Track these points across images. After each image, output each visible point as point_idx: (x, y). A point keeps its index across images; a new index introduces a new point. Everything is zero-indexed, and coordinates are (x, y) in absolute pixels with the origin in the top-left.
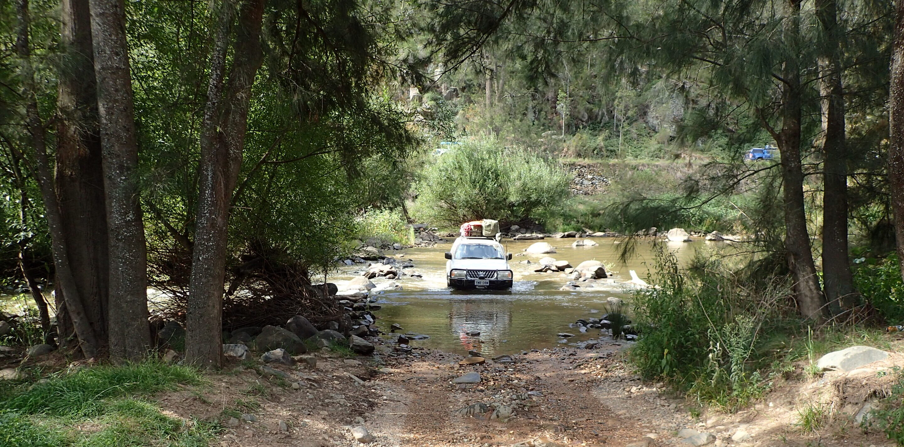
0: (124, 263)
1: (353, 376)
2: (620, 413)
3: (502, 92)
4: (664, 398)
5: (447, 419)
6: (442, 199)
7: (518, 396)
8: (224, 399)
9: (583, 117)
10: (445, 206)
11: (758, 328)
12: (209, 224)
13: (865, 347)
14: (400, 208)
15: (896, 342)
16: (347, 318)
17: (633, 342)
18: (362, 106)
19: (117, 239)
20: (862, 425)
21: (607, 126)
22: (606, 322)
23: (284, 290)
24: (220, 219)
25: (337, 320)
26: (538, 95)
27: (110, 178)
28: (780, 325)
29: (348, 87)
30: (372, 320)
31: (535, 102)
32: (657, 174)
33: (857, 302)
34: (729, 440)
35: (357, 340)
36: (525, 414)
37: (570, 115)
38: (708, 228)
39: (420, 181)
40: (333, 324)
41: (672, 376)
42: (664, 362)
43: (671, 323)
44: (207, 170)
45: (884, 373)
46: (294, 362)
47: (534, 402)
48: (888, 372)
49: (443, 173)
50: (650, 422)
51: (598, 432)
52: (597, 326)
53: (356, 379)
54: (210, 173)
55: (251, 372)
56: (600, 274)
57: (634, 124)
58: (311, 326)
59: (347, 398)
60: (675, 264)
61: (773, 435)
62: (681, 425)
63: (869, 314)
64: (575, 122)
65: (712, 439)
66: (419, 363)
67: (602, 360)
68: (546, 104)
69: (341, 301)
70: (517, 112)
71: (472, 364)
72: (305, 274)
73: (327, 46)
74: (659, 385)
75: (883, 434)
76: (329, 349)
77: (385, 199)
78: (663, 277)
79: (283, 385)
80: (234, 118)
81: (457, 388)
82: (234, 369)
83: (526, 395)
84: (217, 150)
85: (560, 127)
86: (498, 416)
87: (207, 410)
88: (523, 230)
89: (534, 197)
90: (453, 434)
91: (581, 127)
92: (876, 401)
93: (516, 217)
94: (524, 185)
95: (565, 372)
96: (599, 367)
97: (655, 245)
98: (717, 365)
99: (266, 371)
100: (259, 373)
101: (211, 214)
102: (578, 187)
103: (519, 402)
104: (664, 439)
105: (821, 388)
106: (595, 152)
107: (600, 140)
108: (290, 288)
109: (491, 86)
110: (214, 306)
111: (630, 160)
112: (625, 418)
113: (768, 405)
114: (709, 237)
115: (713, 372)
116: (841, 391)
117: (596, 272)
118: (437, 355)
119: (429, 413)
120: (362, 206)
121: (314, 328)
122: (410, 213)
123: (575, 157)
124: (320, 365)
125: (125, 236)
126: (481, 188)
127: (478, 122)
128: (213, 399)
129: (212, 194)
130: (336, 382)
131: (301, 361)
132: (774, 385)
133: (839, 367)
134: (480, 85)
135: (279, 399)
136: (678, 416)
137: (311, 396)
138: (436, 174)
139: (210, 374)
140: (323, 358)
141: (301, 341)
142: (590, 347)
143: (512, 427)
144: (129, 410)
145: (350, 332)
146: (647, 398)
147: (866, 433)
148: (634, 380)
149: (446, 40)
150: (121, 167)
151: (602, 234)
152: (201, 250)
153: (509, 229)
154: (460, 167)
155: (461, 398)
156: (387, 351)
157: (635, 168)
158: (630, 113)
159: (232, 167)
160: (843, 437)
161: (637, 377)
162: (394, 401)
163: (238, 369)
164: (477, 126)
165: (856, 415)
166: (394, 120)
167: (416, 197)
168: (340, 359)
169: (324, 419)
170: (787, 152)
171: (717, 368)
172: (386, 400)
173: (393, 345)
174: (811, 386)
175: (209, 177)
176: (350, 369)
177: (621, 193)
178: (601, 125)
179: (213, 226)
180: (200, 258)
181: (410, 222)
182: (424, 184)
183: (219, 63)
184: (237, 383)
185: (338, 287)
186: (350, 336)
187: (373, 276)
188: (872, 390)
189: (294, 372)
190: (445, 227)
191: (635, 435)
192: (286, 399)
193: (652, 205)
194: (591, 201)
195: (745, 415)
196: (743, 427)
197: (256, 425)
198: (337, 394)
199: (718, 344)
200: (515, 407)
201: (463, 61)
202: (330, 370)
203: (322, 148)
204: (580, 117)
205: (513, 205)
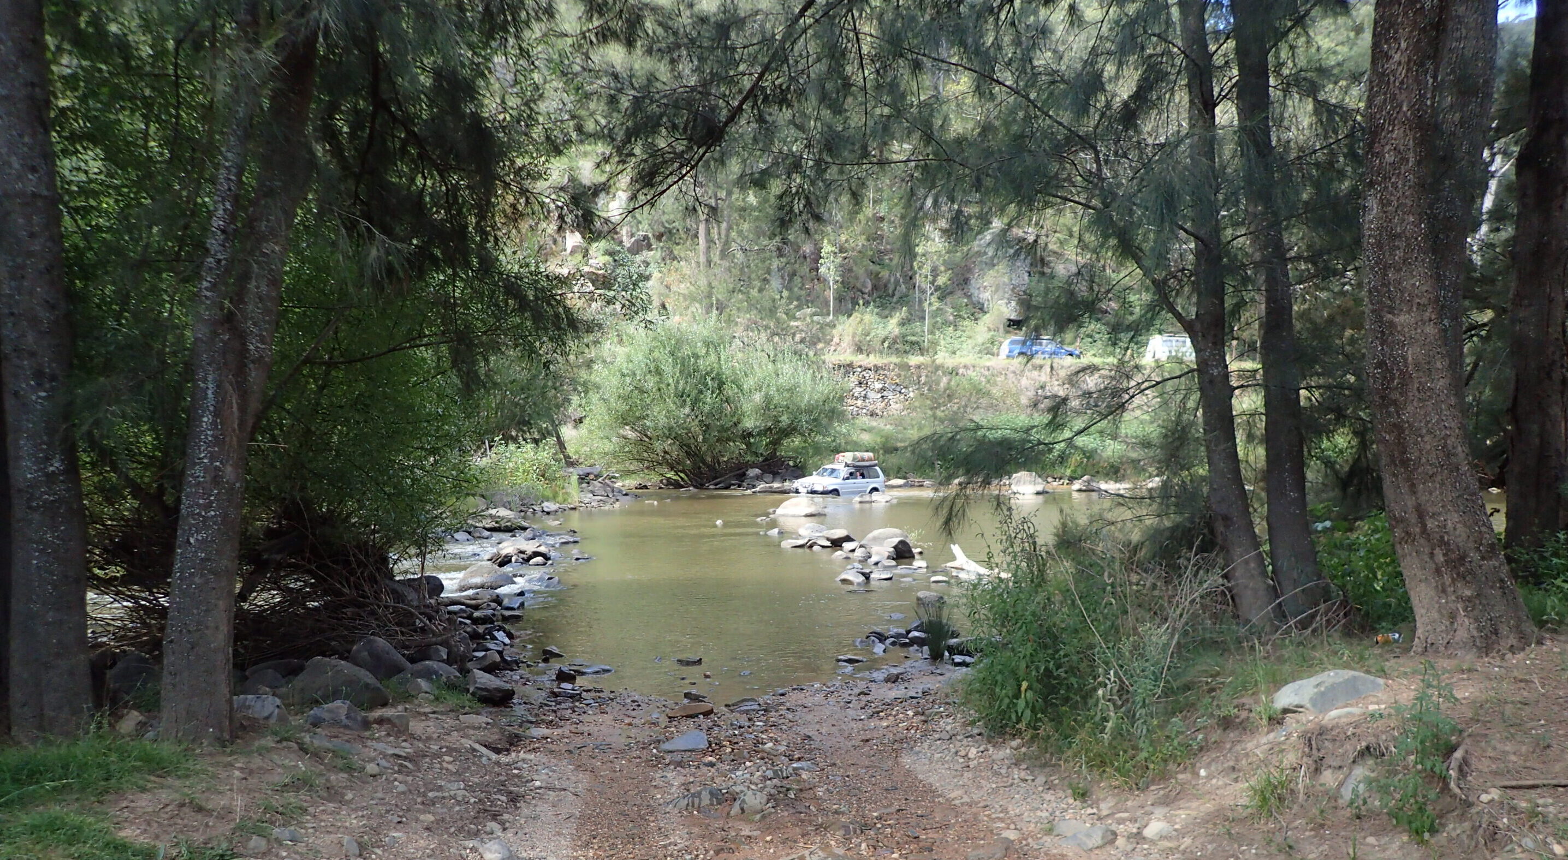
0: (41, 551)
1: (477, 746)
2: (952, 795)
3: (727, 244)
4: (1024, 766)
5: (652, 818)
6: (626, 424)
7: (775, 772)
8: (239, 802)
9: (864, 285)
10: (631, 435)
11: (1174, 642)
12: (208, 478)
13: (1346, 671)
14: (552, 440)
15: (1393, 661)
16: (462, 640)
17: (964, 669)
18: (488, 265)
19: (30, 508)
20: (1352, 803)
21: (903, 300)
22: (916, 634)
23: (346, 590)
24: (229, 469)
25: (445, 643)
26: (787, 250)
27: (16, 394)
28: (1208, 636)
29: (461, 232)
30: (507, 641)
31: (784, 260)
32: (988, 381)
33: (1326, 595)
34: (1138, 837)
35: (484, 679)
36: (790, 804)
37: (842, 283)
38: (1074, 472)
39: (586, 392)
40: (438, 650)
41: (1036, 728)
42: (1021, 703)
43: (1031, 636)
44: (205, 380)
45: (1381, 716)
46: (366, 724)
47: (804, 781)
48: (1386, 713)
49: (628, 380)
50: (1005, 810)
51: (918, 832)
52: (903, 642)
53: (484, 750)
54: (210, 386)
55: (289, 748)
56: (902, 553)
57: (948, 300)
58: (398, 657)
59: (470, 788)
60: (1031, 536)
61: (1210, 826)
62: (1057, 813)
63: (1345, 615)
64: (851, 294)
65: (1111, 837)
66: (595, 718)
67: (915, 701)
68: (802, 264)
69: (450, 608)
70: (753, 276)
71: (692, 716)
72: (385, 560)
73: (423, 162)
74: (1015, 743)
75: (1385, 817)
76: (432, 697)
77: (524, 423)
78: (1015, 557)
79: (349, 769)
80: (258, 287)
81: (667, 761)
82: (257, 743)
83: (790, 770)
84: (225, 343)
85: (827, 303)
86: (743, 810)
87: (207, 825)
88: (769, 477)
89: (785, 420)
90: (665, 846)
91: (861, 302)
92: (1371, 762)
93: (756, 454)
94: (768, 399)
95: (853, 724)
96: (910, 713)
97: (998, 505)
98: (1112, 708)
99: (316, 743)
100: (303, 749)
101: (212, 459)
102: (859, 403)
103: (779, 784)
104: (1030, 840)
105: (1283, 743)
106: (886, 345)
107: (893, 326)
108: (357, 588)
109: (708, 232)
110: (217, 628)
111: (942, 357)
112: (962, 804)
113: (1198, 774)
114: (1077, 485)
115: (1105, 719)
116: (1314, 746)
117: (895, 547)
118: (629, 701)
119: (619, 808)
120: (483, 438)
121: (404, 659)
122: (570, 450)
123: (853, 353)
124: (416, 726)
125: (45, 501)
126: (694, 404)
127: (686, 292)
128: (217, 802)
129: (214, 423)
130: (447, 758)
131: (381, 721)
132: (1205, 739)
133: (1308, 705)
134: (688, 230)
135: (343, 795)
136: (1048, 796)
137: (402, 788)
138: (615, 381)
139: (211, 754)
140: (419, 713)
141: (379, 685)
142: (894, 679)
143: (768, 829)
144: (53, 832)
145: (469, 665)
146: (995, 767)
147: (1359, 818)
148: (971, 736)
149: (634, 155)
150: (39, 374)
151: (901, 482)
152: (194, 525)
153: (744, 474)
154: (657, 368)
155: (675, 778)
156: (539, 697)
157: (953, 372)
158: (941, 280)
159: (253, 374)
160: (1322, 826)
161: (976, 731)
162: (553, 789)
163: (263, 742)
164: (685, 299)
165: (1341, 784)
166: (543, 290)
167: (581, 420)
168: (452, 714)
169: (428, 829)
170: (1205, 350)
171: (1112, 714)
172: (540, 788)
173: (548, 684)
174: (1264, 740)
175: (210, 392)
176: (471, 732)
177: (930, 412)
178: (895, 299)
179: (216, 480)
180: (192, 540)
181: (571, 463)
182: (594, 397)
183: (229, 189)
184: (260, 768)
185: (445, 583)
186: (468, 671)
187: (505, 561)
188: (1364, 744)
189: (369, 743)
190: (633, 472)
191: (982, 835)
192: (355, 795)
193: (991, 435)
194: (882, 426)
195: (1162, 792)
196: (1160, 811)
197: (301, 847)
198: (450, 782)
199: (1112, 672)
200: (773, 791)
201: (664, 191)
202: (435, 736)
203: (414, 339)
204: (859, 285)
205: (750, 434)
